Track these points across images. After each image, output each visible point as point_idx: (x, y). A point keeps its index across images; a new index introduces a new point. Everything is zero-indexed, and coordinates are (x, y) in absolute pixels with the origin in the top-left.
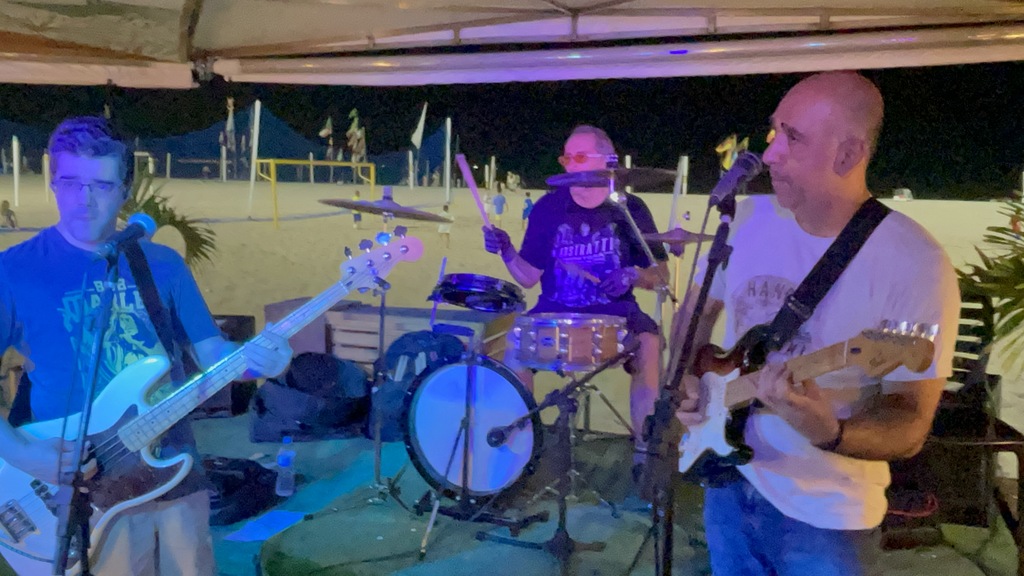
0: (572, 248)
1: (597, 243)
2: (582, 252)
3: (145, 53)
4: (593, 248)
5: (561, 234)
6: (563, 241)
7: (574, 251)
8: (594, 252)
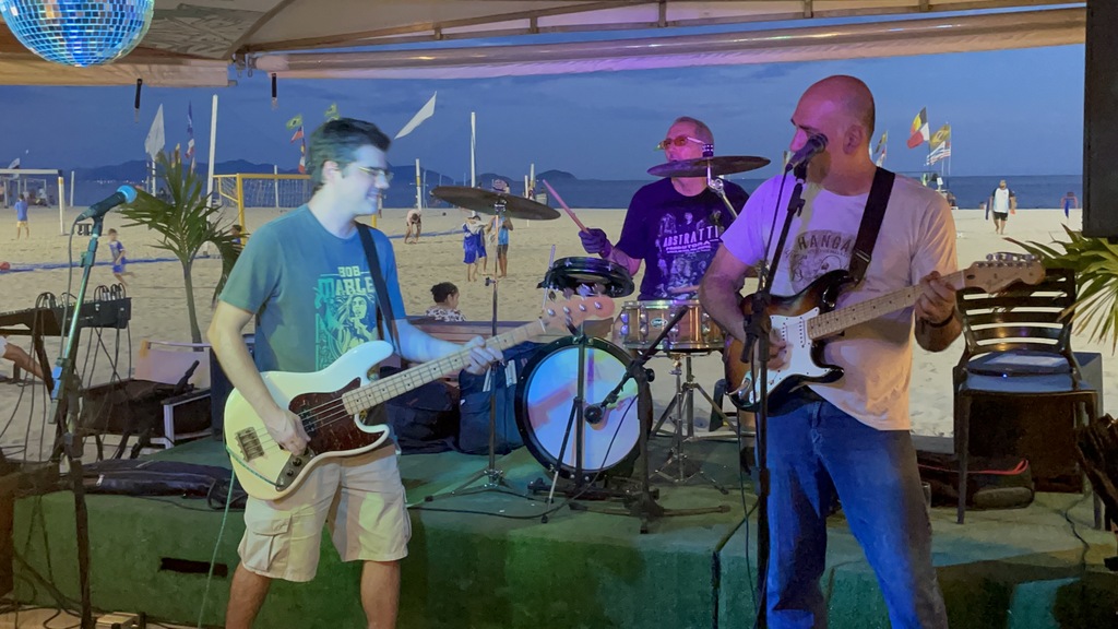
0: (676, 237)
1: (701, 230)
2: (686, 241)
3: (190, 52)
4: (698, 237)
5: (664, 223)
6: (666, 231)
7: (678, 240)
8: (698, 241)
